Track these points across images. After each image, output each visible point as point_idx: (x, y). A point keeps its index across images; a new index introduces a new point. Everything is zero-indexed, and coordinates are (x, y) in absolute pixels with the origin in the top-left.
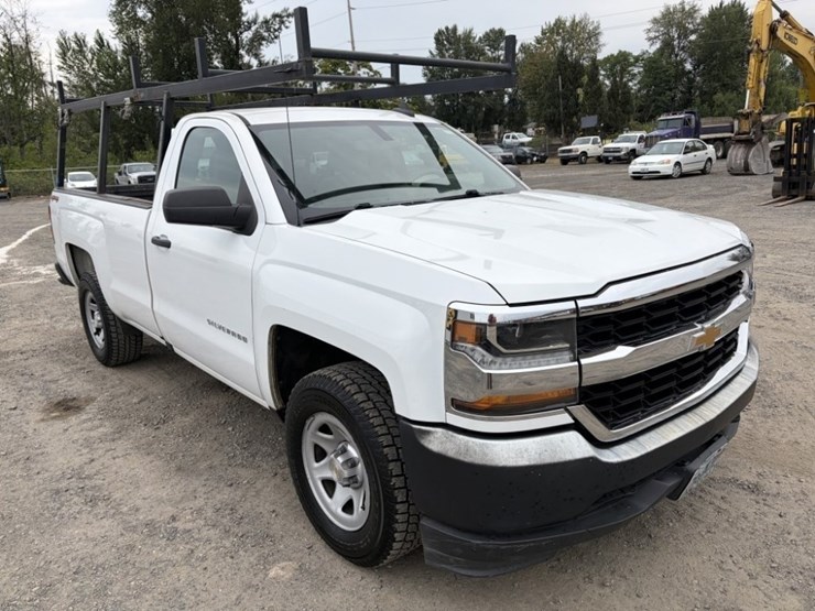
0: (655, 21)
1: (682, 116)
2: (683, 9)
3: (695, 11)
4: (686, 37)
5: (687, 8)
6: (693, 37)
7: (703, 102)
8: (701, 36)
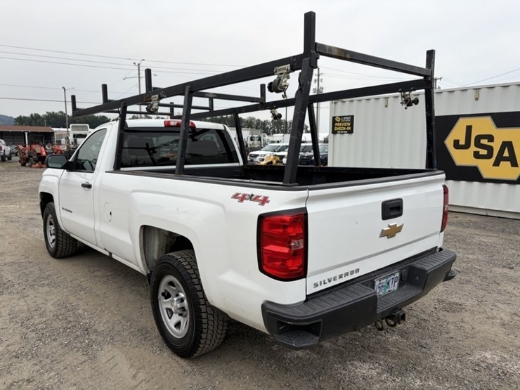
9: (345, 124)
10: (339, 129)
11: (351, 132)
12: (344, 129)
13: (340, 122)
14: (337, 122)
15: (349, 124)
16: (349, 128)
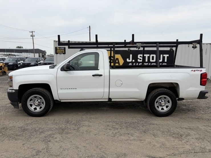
9: (62, 50)
10: (59, 52)
11: (65, 53)
12: (61, 52)
13: (59, 49)
14: (58, 49)
15: (63, 50)
16: (64, 52)
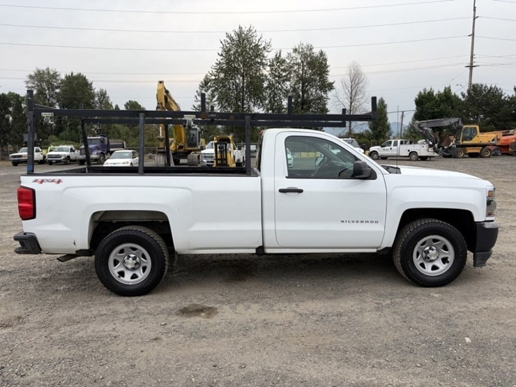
0: (31, 77)
1: (99, 137)
2: (49, 72)
3: (57, 76)
4: (53, 90)
5: (51, 73)
6: (58, 91)
7: (71, 130)
8: (63, 91)
